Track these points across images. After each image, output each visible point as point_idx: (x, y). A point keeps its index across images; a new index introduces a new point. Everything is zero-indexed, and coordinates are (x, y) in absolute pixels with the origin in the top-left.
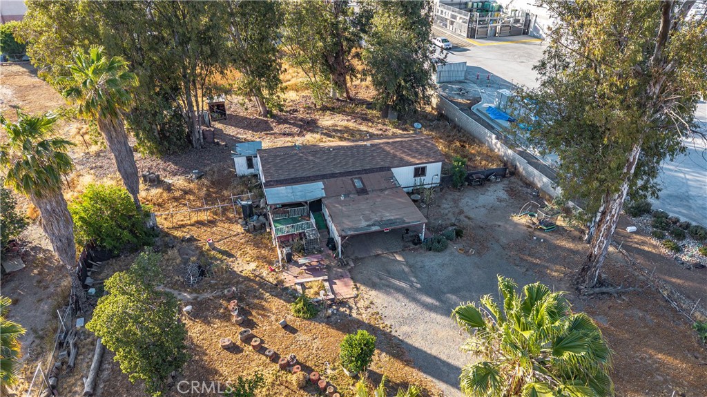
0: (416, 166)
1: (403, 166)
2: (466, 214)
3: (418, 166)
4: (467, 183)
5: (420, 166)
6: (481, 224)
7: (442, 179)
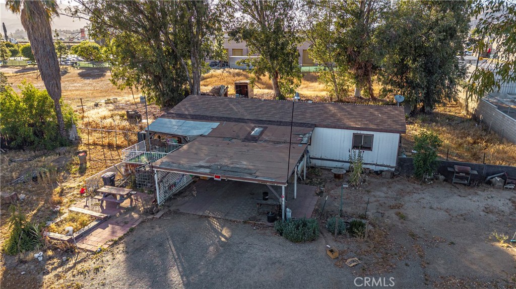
0: (356, 132)
1: (335, 127)
2: (402, 211)
3: (359, 132)
4: (442, 177)
5: (362, 132)
6: (417, 231)
7: (401, 162)
